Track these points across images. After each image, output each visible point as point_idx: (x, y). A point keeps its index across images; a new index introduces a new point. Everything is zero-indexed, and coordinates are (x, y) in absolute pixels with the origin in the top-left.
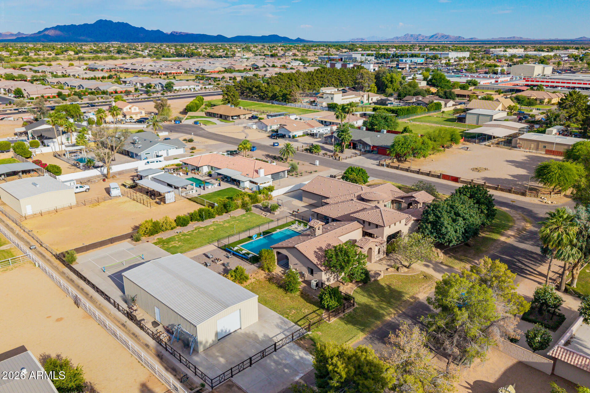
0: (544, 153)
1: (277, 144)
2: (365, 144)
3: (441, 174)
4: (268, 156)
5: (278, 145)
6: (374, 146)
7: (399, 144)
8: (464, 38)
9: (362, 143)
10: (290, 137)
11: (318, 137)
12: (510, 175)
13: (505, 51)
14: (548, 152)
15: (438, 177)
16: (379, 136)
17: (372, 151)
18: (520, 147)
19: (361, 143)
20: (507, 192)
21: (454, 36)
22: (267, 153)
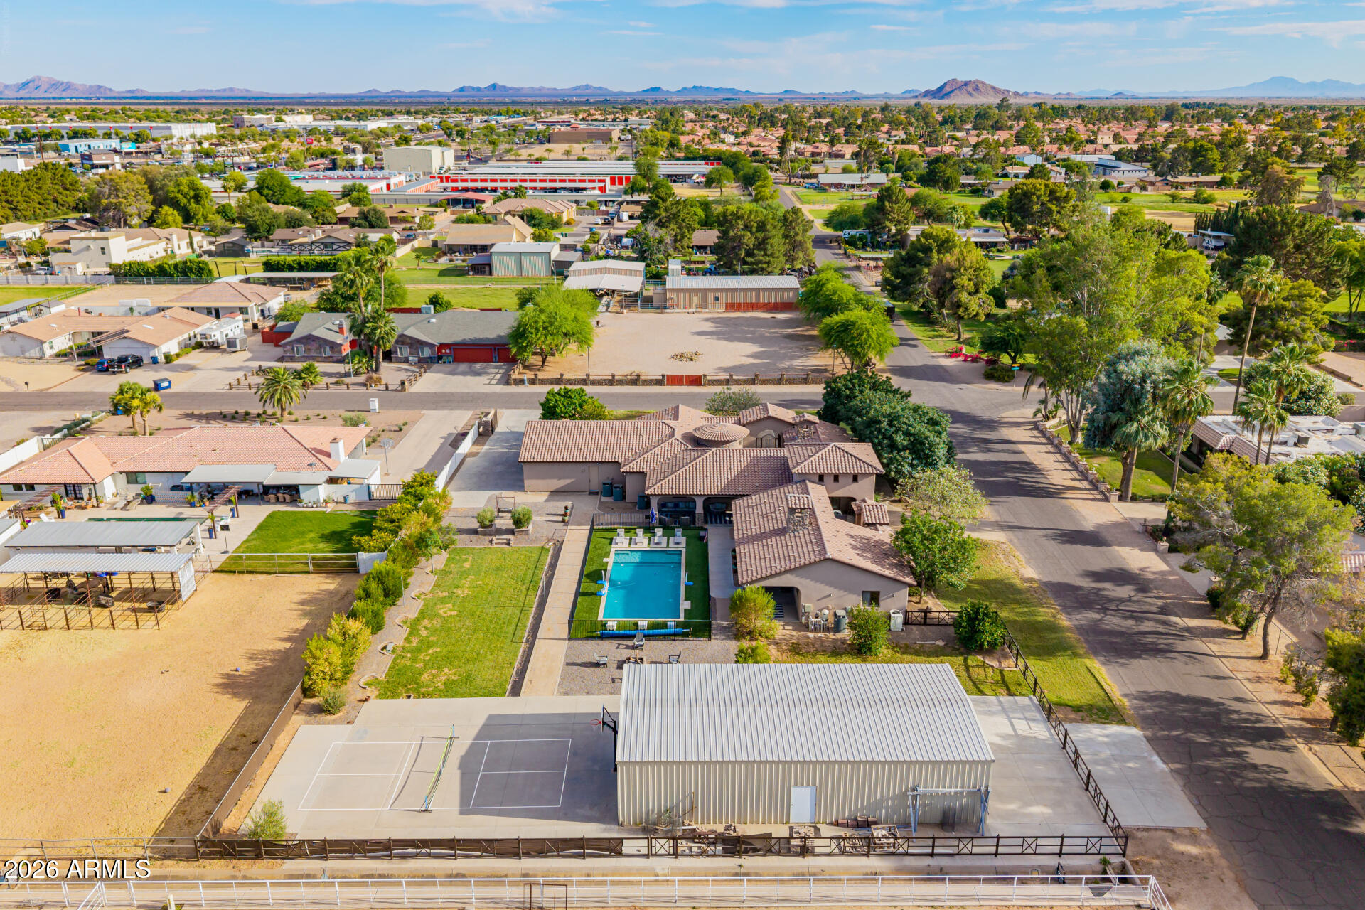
0: (723, 310)
1: (166, 384)
2: (416, 344)
3: (663, 376)
4: (191, 416)
5: (169, 387)
6: (443, 346)
7: (537, 330)
8: (111, 90)
9: (408, 341)
10: (155, 361)
11: (238, 348)
12: (748, 356)
13: (279, 120)
14: (731, 307)
15: (659, 382)
16: (433, 320)
17: (440, 358)
18: (672, 307)
19: (403, 343)
20: (801, 383)
21: (85, 85)
22: (179, 412)
